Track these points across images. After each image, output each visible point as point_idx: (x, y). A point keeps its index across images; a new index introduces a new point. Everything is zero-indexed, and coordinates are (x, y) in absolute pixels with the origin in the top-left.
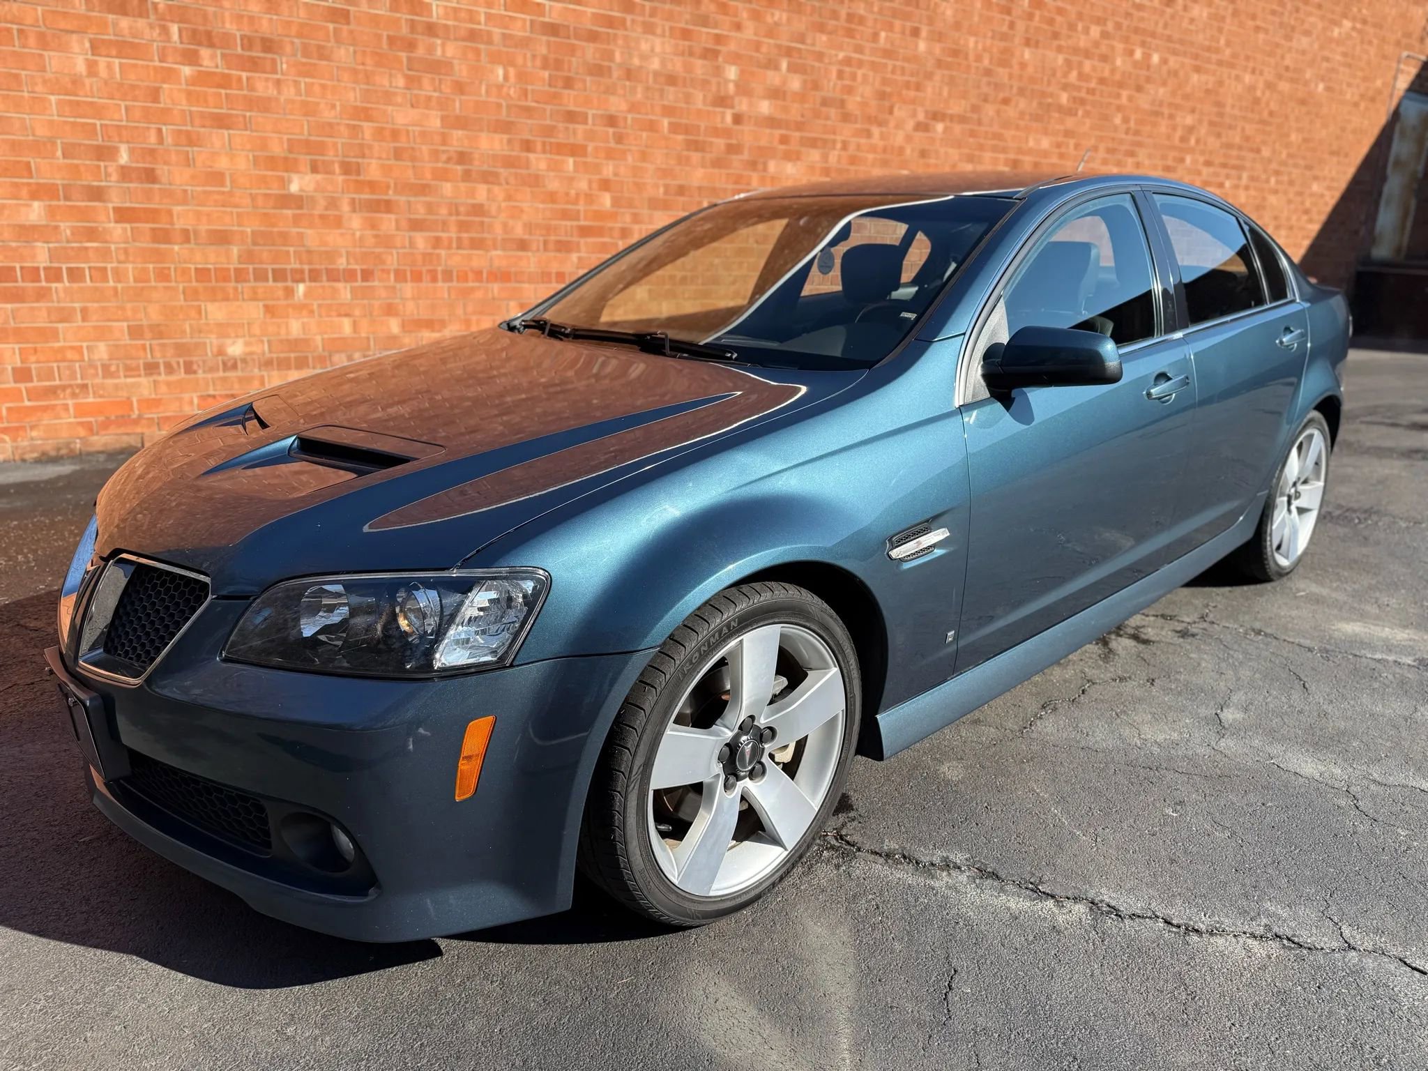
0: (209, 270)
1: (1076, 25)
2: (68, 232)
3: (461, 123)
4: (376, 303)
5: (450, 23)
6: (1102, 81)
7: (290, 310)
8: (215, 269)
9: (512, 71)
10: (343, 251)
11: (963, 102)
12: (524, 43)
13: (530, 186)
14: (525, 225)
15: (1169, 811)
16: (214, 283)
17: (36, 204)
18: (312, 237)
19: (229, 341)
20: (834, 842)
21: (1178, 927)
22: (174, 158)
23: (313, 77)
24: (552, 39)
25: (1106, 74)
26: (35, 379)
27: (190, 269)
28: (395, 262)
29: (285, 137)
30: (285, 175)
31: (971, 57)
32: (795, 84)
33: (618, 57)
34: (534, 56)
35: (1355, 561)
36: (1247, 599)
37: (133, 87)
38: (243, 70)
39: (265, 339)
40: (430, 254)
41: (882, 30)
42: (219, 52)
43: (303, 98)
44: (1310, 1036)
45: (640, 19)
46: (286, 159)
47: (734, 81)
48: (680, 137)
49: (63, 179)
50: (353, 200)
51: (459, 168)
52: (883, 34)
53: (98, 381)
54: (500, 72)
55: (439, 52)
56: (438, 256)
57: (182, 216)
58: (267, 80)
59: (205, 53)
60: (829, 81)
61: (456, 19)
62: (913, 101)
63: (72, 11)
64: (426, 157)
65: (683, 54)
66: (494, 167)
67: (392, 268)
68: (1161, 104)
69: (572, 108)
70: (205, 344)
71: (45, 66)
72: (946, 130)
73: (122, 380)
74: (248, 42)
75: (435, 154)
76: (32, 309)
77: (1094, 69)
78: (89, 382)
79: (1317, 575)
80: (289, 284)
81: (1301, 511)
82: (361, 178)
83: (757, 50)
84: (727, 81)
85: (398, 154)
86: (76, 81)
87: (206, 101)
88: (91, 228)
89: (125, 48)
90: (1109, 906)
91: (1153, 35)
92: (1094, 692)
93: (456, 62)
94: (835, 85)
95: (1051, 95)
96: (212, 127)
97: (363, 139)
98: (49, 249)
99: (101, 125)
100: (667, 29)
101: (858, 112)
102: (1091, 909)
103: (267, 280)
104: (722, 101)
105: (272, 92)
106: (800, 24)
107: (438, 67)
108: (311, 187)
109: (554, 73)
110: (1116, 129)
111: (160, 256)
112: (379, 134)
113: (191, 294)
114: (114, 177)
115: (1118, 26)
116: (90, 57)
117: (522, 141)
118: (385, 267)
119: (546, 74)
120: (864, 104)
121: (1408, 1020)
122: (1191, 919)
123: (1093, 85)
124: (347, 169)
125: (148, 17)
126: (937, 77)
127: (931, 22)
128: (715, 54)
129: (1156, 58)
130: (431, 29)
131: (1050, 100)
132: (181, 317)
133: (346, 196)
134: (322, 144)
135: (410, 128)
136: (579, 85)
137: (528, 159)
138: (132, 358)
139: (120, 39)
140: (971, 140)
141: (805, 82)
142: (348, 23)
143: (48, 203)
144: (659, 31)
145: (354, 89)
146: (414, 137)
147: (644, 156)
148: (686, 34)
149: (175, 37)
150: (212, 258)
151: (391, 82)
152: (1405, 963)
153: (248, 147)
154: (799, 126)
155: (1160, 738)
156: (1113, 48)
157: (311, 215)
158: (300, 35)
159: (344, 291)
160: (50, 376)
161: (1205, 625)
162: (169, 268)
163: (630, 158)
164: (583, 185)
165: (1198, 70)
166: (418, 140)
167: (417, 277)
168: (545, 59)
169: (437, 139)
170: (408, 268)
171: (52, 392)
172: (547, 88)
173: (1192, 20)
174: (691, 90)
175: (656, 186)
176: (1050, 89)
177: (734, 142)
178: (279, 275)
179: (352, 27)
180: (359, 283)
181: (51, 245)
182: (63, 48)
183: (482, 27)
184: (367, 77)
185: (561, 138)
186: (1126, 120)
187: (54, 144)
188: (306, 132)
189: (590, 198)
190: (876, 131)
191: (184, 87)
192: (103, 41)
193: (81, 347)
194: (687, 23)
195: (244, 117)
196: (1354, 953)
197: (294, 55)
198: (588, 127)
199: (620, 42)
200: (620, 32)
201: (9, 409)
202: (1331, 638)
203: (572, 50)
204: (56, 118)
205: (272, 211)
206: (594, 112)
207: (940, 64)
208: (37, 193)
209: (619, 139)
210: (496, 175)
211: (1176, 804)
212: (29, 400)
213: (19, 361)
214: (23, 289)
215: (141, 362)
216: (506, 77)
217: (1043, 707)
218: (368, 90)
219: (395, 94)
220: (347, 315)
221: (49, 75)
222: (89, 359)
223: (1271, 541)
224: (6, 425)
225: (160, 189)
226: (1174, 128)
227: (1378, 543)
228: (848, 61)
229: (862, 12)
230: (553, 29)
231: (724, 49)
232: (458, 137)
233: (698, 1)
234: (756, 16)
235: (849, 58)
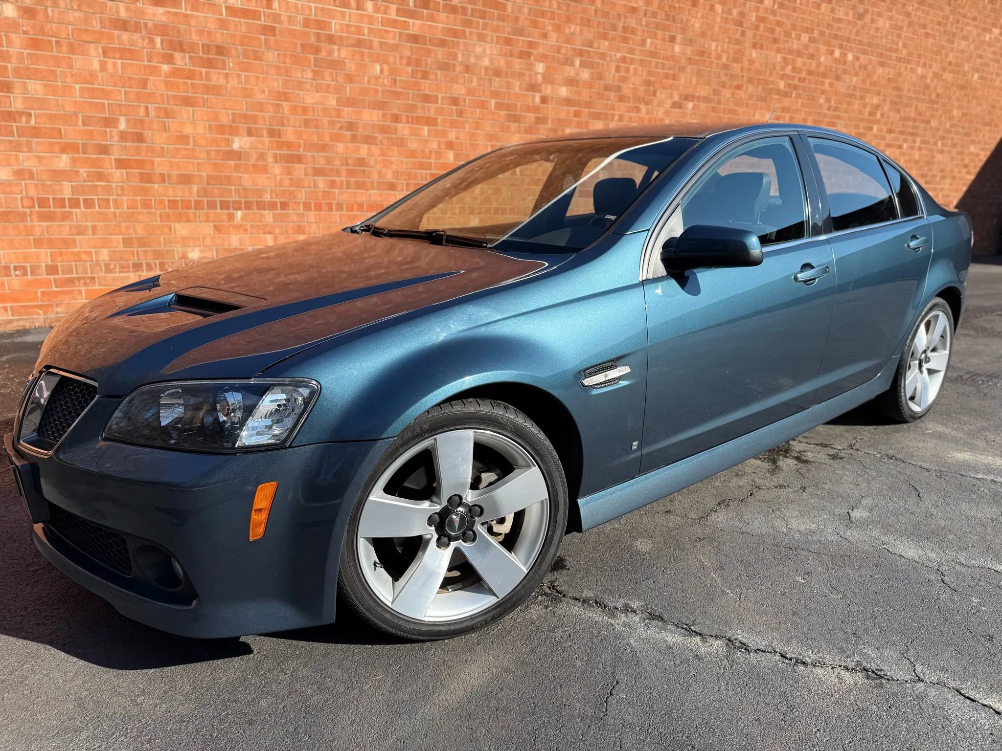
0: (178, 200)
1: (791, 33)
2: (85, 175)
3: (350, 102)
4: (290, 225)
5: (344, 35)
6: (810, 72)
7: (231, 229)
8: (182, 200)
9: (386, 67)
10: (268, 189)
11: (707, 87)
12: (395, 48)
13: (398, 146)
14: (393, 172)
15: (799, 579)
16: (180, 210)
17: (64, 156)
18: (247, 179)
19: (189, 249)
20: (547, 590)
21: (791, 659)
22: (155, 126)
23: (250, 72)
24: (414, 45)
25: (813, 67)
26: (60, 273)
27: (165, 200)
28: (304, 198)
29: (230, 112)
30: (230, 137)
31: (713, 56)
32: (585, 75)
33: (460, 57)
34: (401, 57)
35: (975, 410)
36: (887, 434)
37: (130, 79)
38: (203, 67)
39: (214, 248)
40: (328, 192)
41: (648, 37)
42: (187, 55)
43: (243, 86)
44: (876, 741)
45: (476, 31)
46: (231, 126)
47: (542, 73)
48: (503, 113)
49: (82, 140)
50: (276, 155)
51: (348, 133)
52: (649, 41)
53: (102, 275)
54: (378, 67)
55: (336, 54)
56: (334, 193)
57: (161, 165)
58: (219, 74)
59: (178, 55)
60: (610, 73)
61: (348, 32)
62: (671, 87)
63: (91, 28)
64: (326, 125)
65: (506, 55)
66: (372, 132)
67: (301, 201)
68: (855, 88)
69: (427, 92)
70: (174, 250)
71: (72, 65)
72: (694, 106)
73: (118, 275)
74: (207, 48)
75: (332, 123)
76: (60, 226)
77: (804, 64)
78: (96, 275)
79: (944, 418)
80: (231, 211)
81: (931, 372)
82: (281, 139)
83: (558, 51)
84: (537, 74)
85: (307, 124)
86: (93, 75)
87: (178, 88)
88: (100, 172)
89: (126, 53)
90: (741, 643)
91: (848, 40)
92: (759, 495)
93: (347, 61)
94: (614, 76)
95: (772, 83)
96: (182, 105)
97: (283, 113)
98: (72, 185)
99: (108, 104)
100: (495, 37)
101: (630, 95)
102: (727, 644)
103: (216, 208)
104: (533, 87)
105: (222, 81)
106: (589, 34)
107: (335, 65)
108: (247, 146)
109: (415, 68)
110: (820, 106)
111: (145, 192)
112: (294, 109)
113: (165, 218)
114: (116, 138)
115: (822, 34)
116: (102, 59)
117: (392, 114)
118: (298, 201)
119: (409, 69)
120: (635, 89)
121: (955, 734)
122: (801, 655)
123: (803, 75)
124: (272, 133)
125: (141, 32)
126: (689, 70)
127: (684, 31)
128: (529, 54)
129: (850, 57)
130: (331, 39)
131: (771, 86)
132: (158, 232)
133: (270, 151)
134: (255, 117)
135: (315, 106)
136: (432, 77)
137: (396, 128)
138: (125, 260)
139: (122, 46)
140: (713, 114)
141: (592, 74)
142: (275, 35)
143: (71, 155)
144: (489, 39)
145: (278, 80)
146: (318, 112)
147: (477, 126)
148: (508, 42)
149: (159, 45)
150: (179, 192)
151: (303, 75)
152: (960, 693)
153: (205, 118)
154: (588, 105)
155: (802, 528)
156: (818, 49)
157: (247, 165)
158: (242, 44)
159: (268, 216)
160: (70, 272)
161: (851, 451)
162: (151, 200)
163: (467, 127)
164: (434, 145)
165: (882, 64)
166: (320, 114)
167: (319, 207)
168: (409, 58)
169: (333, 113)
170: (312, 202)
171: (71, 281)
172: (410, 79)
173: (877, 29)
174: (512, 80)
175: (486, 146)
176: (772, 78)
177: (541, 115)
178: (225, 205)
179: (277, 38)
180: (279, 211)
181: (73, 184)
182: (85, 53)
183: (366, 37)
184: (287, 72)
185: (419, 113)
186: (828, 100)
187: (77, 116)
188: (244, 109)
189: (439, 154)
190: (643, 108)
191: (163, 78)
192: (111, 48)
193: (91, 252)
194: (508, 34)
195: (204, 98)
196: (922, 684)
197: (238, 57)
198: (439, 105)
199: (462, 47)
200: (462, 40)
201: (43, 293)
202: (945, 462)
203: (429, 52)
204: (79, 99)
205: (220, 162)
206: (443, 95)
207: (690, 61)
208: (64, 149)
209: (460, 114)
210: (374, 138)
211: (805, 574)
212: (56, 287)
213: (50, 261)
214: (55, 212)
215: (131, 262)
216: (382, 71)
217: (719, 504)
218: (287, 80)
219: (305, 83)
220: (270, 233)
221: (75, 71)
222: (96, 261)
223: (905, 392)
224: (40, 303)
225: (146, 146)
226: (865, 106)
227: (994, 398)
228: (624, 60)
229: (634, 25)
230: (415, 39)
231: (534, 51)
232: (348, 112)
233: (517, 19)
234: (558, 28)
235: (625, 57)
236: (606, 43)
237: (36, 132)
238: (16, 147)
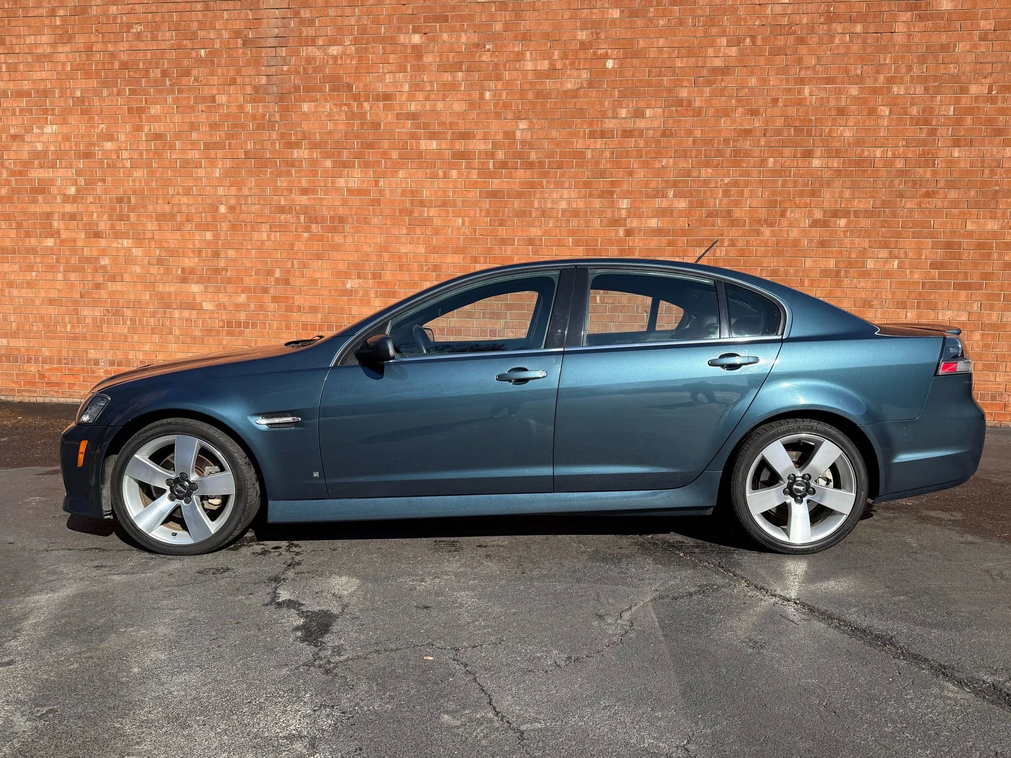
2: (253, 307)
3: (433, 250)
5: (433, 199)
8: (310, 324)
9: (467, 220)
11: (871, 199)
12: (475, 204)
17: (243, 295)
18: (355, 310)
22: (297, 273)
23: (361, 233)
24: (493, 199)
29: (346, 262)
33: (536, 205)
34: (481, 211)
37: (284, 244)
38: (329, 233)
42: (320, 225)
43: (356, 243)
45: (553, 180)
46: (346, 272)
48: (582, 248)
49: (254, 285)
50: (377, 291)
51: (433, 273)
52: (771, 160)
54: (460, 221)
55: (426, 214)
57: (299, 300)
58: (340, 236)
59: (314, 226)
60: (715, 199)
61: (436, 196)
62: (808, 205)
63: (264, 214)
64: (416, 268)
65: (584, 197)
66: (454, 272)
69: (504, 237)
72: (850, 223)
74: (332, 219)
75: (421, 267)
76: (237, 339)
82: (381, 280)
83: (647, 186)
84: (620, 209)
85: (401, 268)
86: (263, 243)
87: (313, 247)
88: (262, 305)
89: (283, 227)
93: (435, 218)
94: (721, 202)
96: (315, 259)
97: (384, 261)
98: (246, 314)
99: (270, 261)
100: (572, 183)
101: (746, 219)
104: (616, 222)
105: (341, 240)
107: (425, 222)
108: (357, 286)
109: (493, 218)
112: (392, 258)
114: (273, 283)
116: (269, 232)
119: (488, 219)
120: (752, 212)
124: (375, 276)
125: (292, 213)
126: (837, 185)
127: (826, 143)
128: (611, 193)
130: (422, 203)
133: (373, 289)
134: (363, 265)
135: (408, 254)
136: (509, 223)
139: (281, 224)
140: (884, 230)
141: (691, 202)
142: (380, 205)
143: (247, 294)
144: (566, 186)
145: (381, 237)
146: (410, 259)
148: (587, 185)
149: (302, 221)
150: (309, 319)
151: (399, 232)
153: (329, 267)
158: (356, 214)
166: (412, 260)
168: (488, 211)
169: (422, 259)
172: (488, 227)
181: (247, 312)
182: (260, 231)
183: (451, 198)
184: (387, 231)
187: (253, 269)
188: (356, 260)
190: (766, 230)
191: (304, 242)
192: (274, 225)
194: (588, 178)
195: (329, 254)
197: (353, 223)
199: (538, 196)
200: (538, 190)
203: (505, 204)
204: (254, 259)
205: (338, 297)
206: (519, 238)
207: (839, 173)
208: (243, 291)
209: (537, 252)
214: (235, 330)
216: (463, 223)
218: (387, 237)
219: (401, 238)
221: (253, 242)
225: (291, 288)
229: (748, 147)
230: (494, 194)
231: (618, 190)
232: (434, 258)
233: (597, 163)
234: (645, 165)
235: (736, 181)
236: (709, 170)
237: (229, 280)
238: (218, 291)
